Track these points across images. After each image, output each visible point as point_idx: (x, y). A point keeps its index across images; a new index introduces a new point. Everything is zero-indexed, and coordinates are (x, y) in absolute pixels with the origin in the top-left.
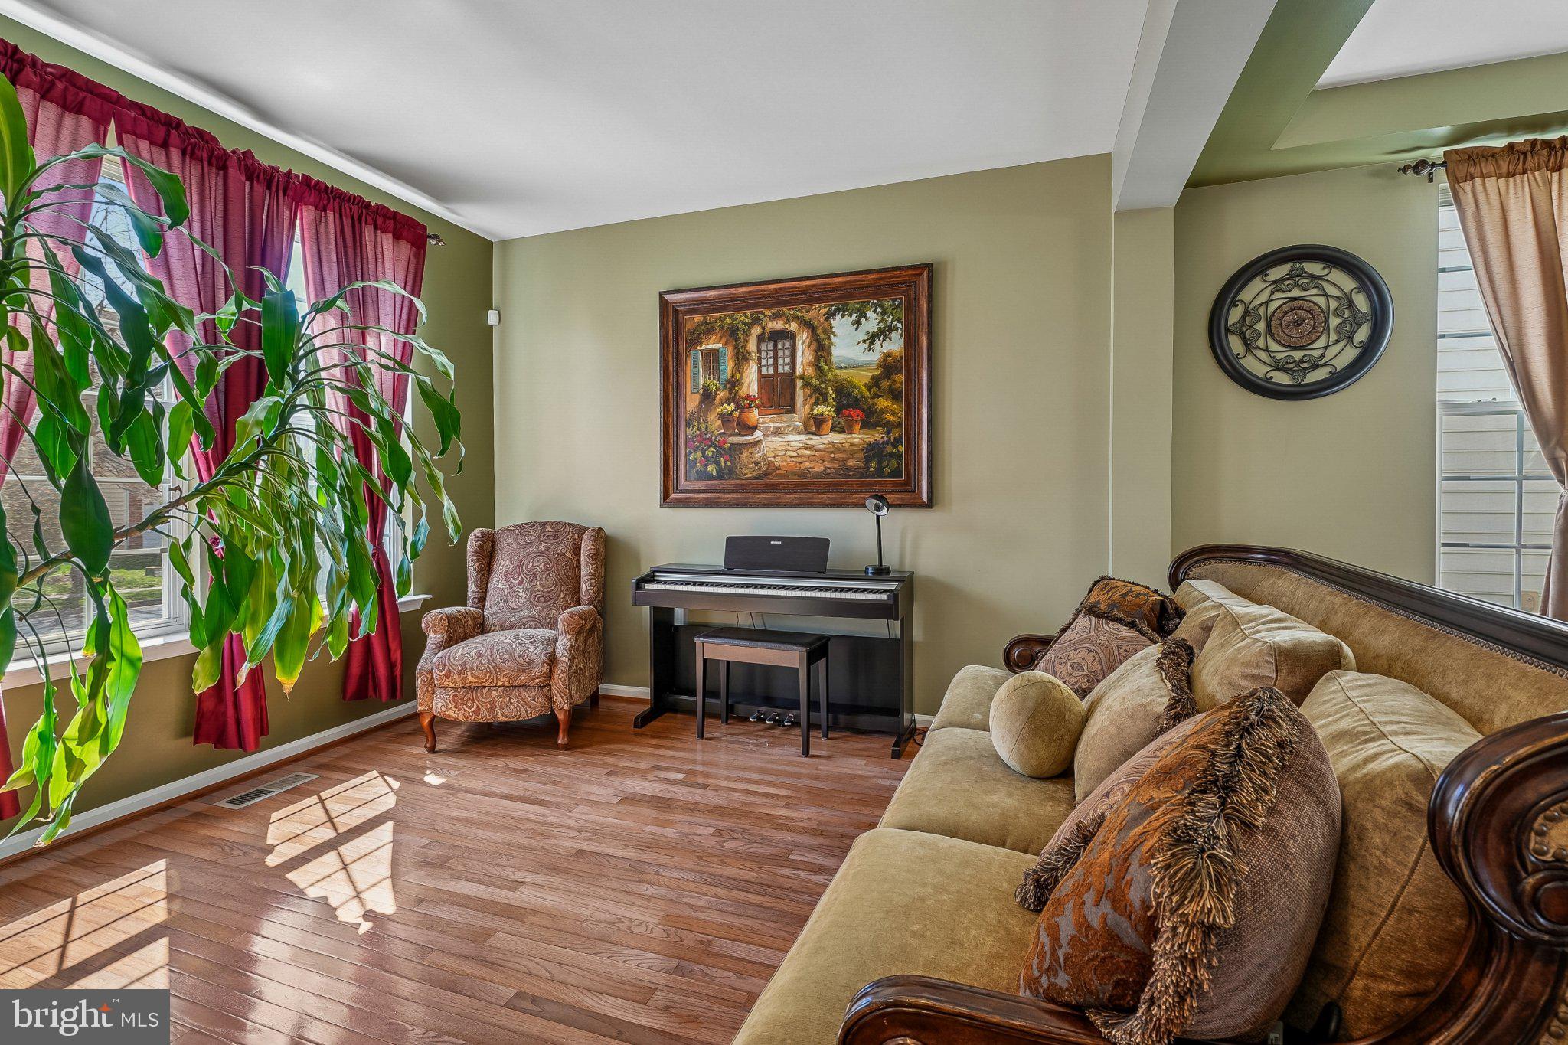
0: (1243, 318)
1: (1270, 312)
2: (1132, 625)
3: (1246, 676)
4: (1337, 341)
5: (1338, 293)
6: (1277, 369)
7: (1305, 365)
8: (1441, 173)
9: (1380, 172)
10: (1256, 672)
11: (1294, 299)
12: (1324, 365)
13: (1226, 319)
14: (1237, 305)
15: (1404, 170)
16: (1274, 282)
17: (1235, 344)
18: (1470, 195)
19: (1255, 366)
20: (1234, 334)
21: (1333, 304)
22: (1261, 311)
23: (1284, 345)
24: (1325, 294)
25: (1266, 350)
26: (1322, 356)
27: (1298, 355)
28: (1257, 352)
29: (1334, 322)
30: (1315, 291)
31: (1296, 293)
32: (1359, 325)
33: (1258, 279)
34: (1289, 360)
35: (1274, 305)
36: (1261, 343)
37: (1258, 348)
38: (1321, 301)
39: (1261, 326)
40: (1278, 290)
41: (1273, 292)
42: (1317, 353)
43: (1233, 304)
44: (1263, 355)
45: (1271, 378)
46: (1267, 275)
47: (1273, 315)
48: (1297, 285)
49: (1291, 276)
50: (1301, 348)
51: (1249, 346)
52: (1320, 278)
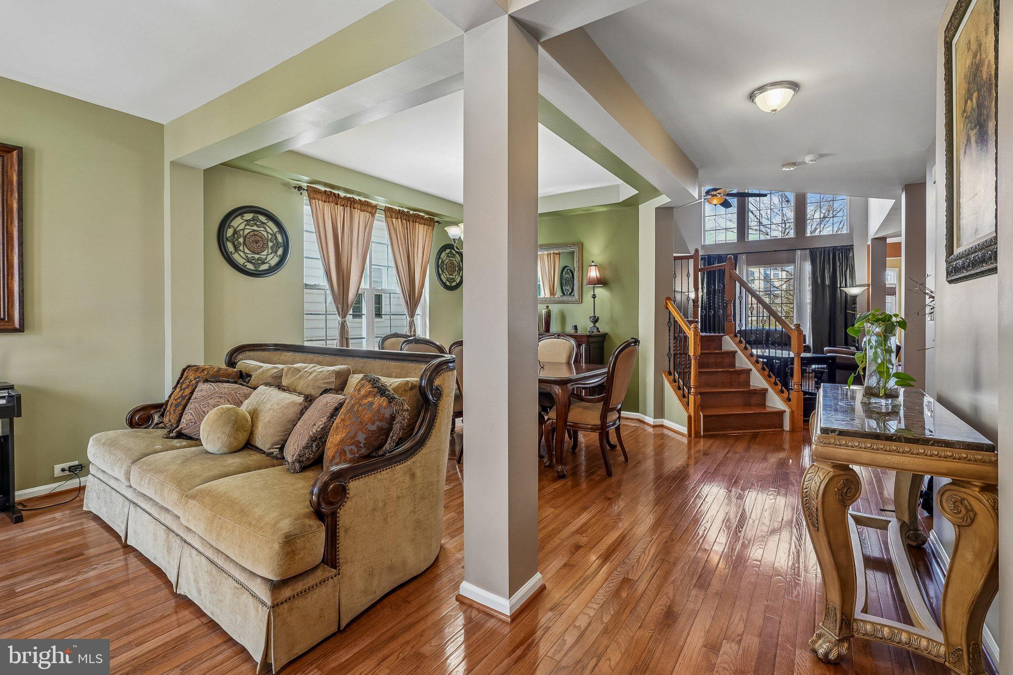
0: (233, 235)
1: (245, 233)
2: (235, 382)
3: (324, 383)
4: (271, 253)
5: (271, 232)
6: (248, 262)
7: (259, 262)
8: (305, 193)
9: (286, 185)
10: (328, 381)
11: (254, 231)
12: (267, 263)
13: (226, 235)
14: (231, 228)
15: (295, 187)
16: (247, 221)
17: (230, 247)
18: (314, 205)
19: (239, 258)
20: (230, 242)
21: (270, 237)
22: (241, 232)
23: (251, 251)
24: (267, 231)
25: (244, 252)
26: (266, 259)
27: (257, 256)
28: (239, 252)
29: (270, 244)
30: (262, 229)
31: (255, 228)
32: (279, 248)
33: (239, 217)
34: (253, 258)
35: (247, 231)
36: (241, 248)
37: (240, 250)
38: (265, 234)
39: (241, 240)
40: (248, 225)
41: (246, 225)
42: (264, 257)
43: (229, 227)
44: (242, 254)
45: (246, 265)
46: (243, 216)
47: (246, 236)
48: (256, 224)
49: (253, 219)
50: (258, 254)
51: (236, 249)
52: (264, 223)
